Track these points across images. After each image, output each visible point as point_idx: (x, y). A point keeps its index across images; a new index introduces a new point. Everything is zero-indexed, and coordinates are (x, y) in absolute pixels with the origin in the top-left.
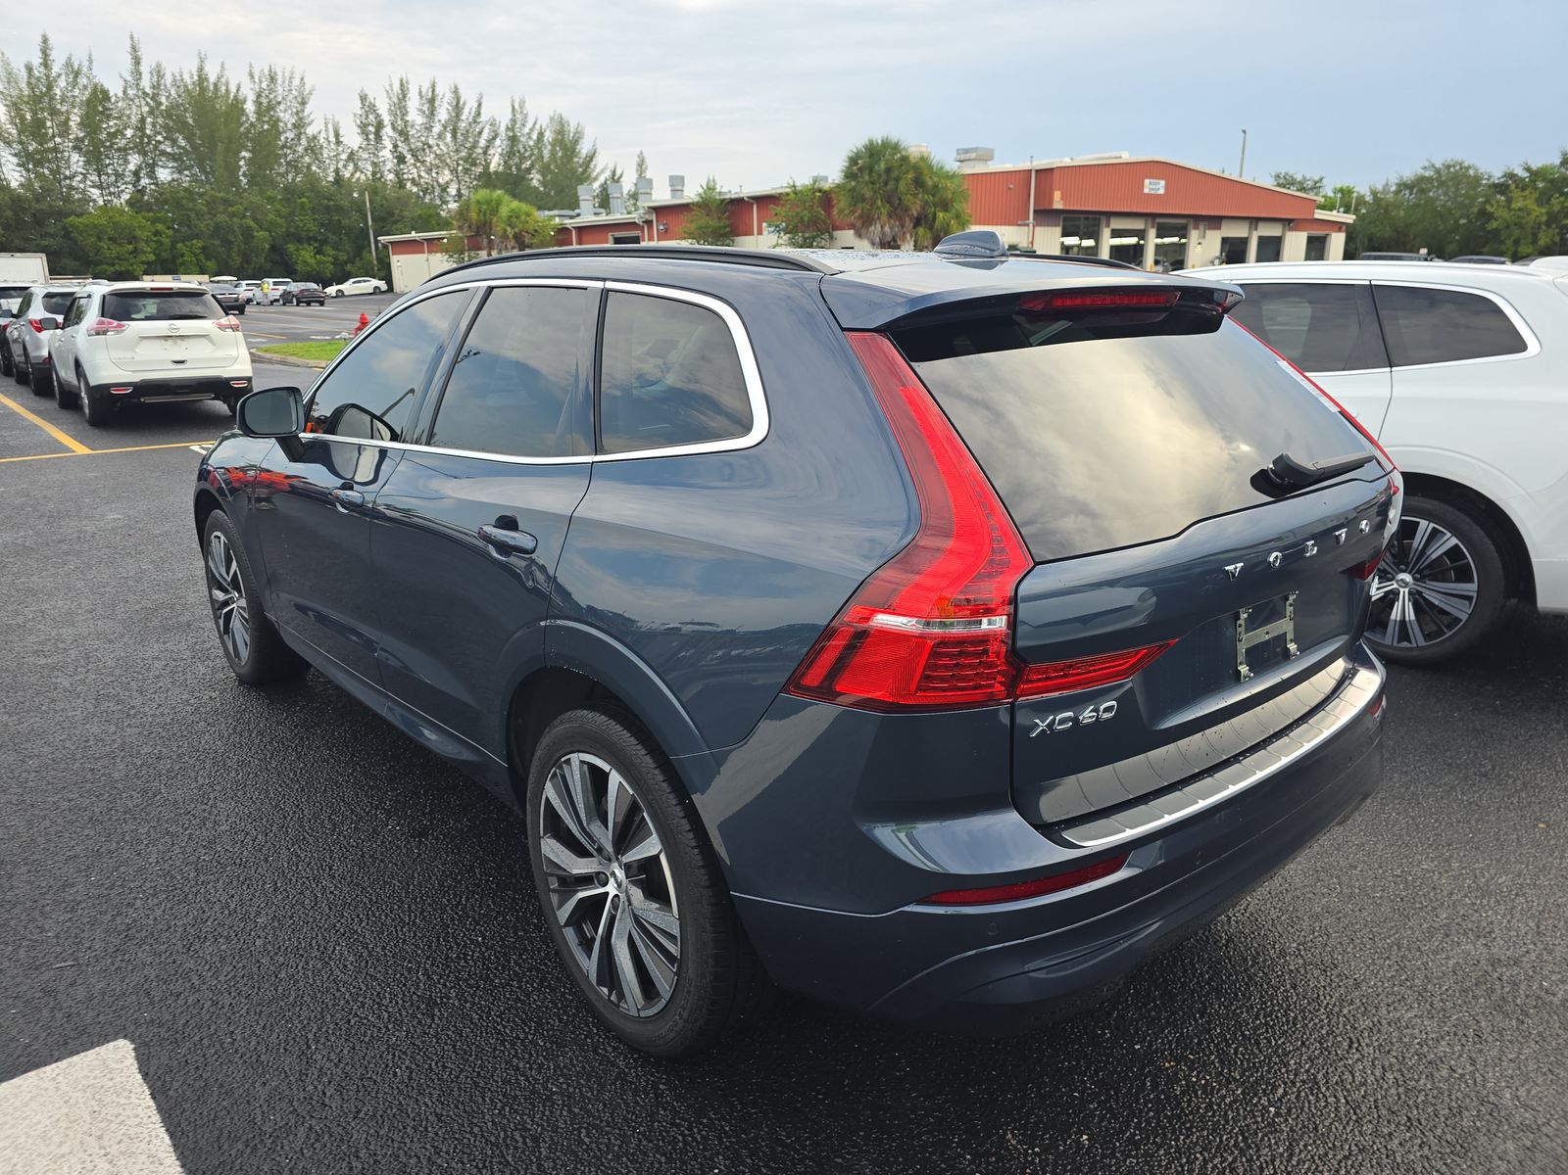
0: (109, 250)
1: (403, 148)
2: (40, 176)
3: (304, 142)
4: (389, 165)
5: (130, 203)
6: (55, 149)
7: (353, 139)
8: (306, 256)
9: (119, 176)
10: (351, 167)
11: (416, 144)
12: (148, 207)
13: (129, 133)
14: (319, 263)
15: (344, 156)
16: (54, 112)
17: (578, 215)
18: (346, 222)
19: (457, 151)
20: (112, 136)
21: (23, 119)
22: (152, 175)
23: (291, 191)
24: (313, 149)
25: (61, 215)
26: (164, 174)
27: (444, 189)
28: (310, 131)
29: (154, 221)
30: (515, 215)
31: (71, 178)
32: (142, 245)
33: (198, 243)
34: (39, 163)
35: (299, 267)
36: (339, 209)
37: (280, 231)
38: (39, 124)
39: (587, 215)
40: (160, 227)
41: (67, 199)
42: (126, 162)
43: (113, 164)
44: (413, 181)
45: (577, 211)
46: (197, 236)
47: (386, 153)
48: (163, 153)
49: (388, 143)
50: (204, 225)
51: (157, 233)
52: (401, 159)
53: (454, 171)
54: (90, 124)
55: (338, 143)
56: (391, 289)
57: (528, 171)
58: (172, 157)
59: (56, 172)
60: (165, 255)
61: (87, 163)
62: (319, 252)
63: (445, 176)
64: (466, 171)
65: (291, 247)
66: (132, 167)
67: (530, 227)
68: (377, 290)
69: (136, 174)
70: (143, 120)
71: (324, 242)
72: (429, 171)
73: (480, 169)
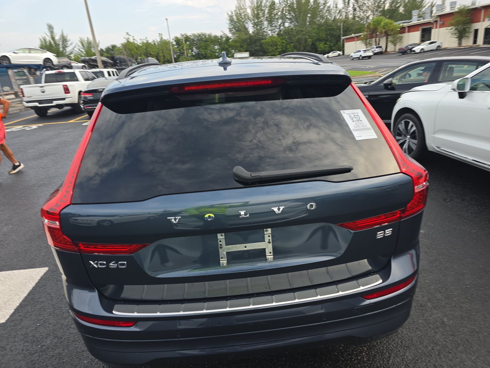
0: (271, 49)
1: (356, 6)
2: (257, 29)
3: (326, 9)
4: (351, 12)
5: (277, 34)
6: (261, 21)
7: (341, 5)
8: (321, 46)
9: (276, 26)
10: (339, 15)
11: (360, 4)
12: (282, 35)
13: (279, 13)
14: (325, 47)
15: (338, 11)
16: (262, 10)
17: (411, 22)
18: (334, 33)
19: (375, 4)
20: (275, 15)
21: (254, 13)
22: (284, 26)
23: (320, 25)
24: (329, 10)
25: (261, 39)
26: (287, 25)
27: (368, 18)
28: (328, 5)
29: (283, 39)
30: (386, 24)
31: (264, 29)
32: (279, 47)
33: (292, 45)
34: (257, 26)
35: (319, 49)
36: (333, 29)
37: (315, 38)
38: (258, 14)
39: (415, 21)
40: (284, 41)
41: (263, 35)
42: (278, 22)
43: (275, 23)
44: (358, 17)
45: (411, 20)
46: (292, 43)
47: (350, 9)
48: (287, 18)
49: (351, 5)
50: (294, 39)
51: (283, 43)
52: (355, 10)
53: (372, 11)
54: (270, 13)
55: (336, 7)
56: (343, 54)
57: (399, 7)
58: (290, 19)
59: (261, 27)
60: (284, 49)
61: (269, 24)
62: (325, 44)
63: (370, 13)
64: (377, 10)
65: (317, 43)
66: (279, 24)
67: (391, 28)
68: (339, 55)
69: (280, 25)
70: (283, 9)
71: (327, 40)
72: (364, 12)
73: (381, 9)
